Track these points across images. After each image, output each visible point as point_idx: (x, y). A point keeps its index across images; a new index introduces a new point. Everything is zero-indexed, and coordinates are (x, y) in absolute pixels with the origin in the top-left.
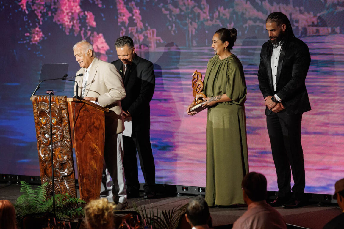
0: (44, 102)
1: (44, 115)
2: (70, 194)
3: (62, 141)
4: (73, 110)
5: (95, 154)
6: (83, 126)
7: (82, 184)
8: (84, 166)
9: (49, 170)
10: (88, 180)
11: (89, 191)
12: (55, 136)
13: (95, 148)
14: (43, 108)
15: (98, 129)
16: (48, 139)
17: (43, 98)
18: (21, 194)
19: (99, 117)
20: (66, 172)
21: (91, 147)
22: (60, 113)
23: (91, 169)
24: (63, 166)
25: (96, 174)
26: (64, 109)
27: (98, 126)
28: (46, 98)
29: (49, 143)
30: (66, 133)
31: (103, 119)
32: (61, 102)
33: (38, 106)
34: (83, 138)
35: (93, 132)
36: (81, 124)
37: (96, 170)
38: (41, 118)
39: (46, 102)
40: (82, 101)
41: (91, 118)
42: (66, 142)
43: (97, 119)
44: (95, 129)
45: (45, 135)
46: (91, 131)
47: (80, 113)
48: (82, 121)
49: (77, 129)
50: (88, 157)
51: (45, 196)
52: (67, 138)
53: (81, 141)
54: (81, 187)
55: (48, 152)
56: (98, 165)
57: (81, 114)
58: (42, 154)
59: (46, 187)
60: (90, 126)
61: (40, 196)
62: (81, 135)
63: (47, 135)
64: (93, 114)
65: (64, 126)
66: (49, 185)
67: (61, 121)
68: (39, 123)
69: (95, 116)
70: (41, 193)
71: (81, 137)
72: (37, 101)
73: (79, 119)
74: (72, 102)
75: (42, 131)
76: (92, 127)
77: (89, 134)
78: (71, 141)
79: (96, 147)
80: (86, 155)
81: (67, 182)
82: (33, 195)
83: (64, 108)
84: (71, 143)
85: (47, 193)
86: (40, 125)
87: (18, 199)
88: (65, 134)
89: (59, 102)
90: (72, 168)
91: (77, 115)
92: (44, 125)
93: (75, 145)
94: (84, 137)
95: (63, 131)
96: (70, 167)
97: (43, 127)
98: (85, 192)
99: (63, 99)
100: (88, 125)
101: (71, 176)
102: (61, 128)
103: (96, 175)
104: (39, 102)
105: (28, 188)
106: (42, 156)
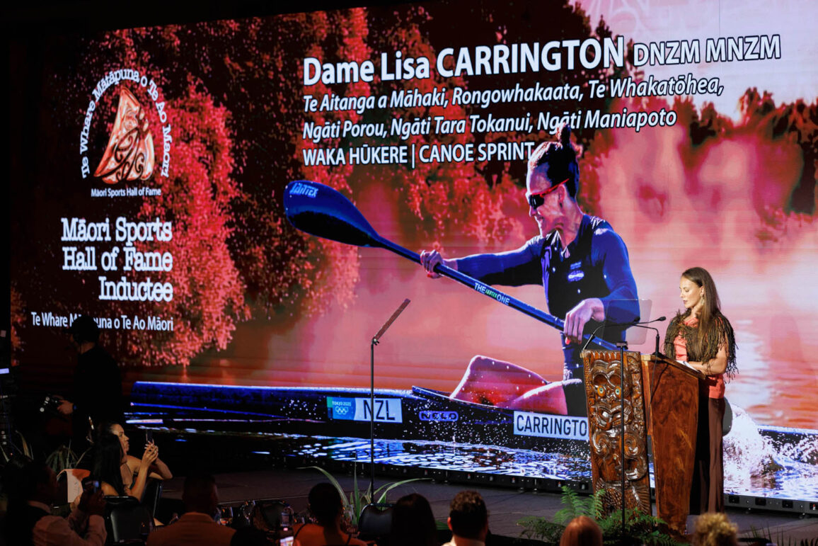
0: (603, 360)
1: (602, 381)
2: (640, 509)
3: (630, 424)
4: (650, 374)
5: (683, 447)
6: (665, 401)
7: (661, 494)
8: (665, 466)
9: (608, 471)
10: (670, 488)
11: (670, 506)
12: (619, 416)
13: (683, 437)
14: (601, 370)
15: (687, 405)
16: (608, 419)
17: (602, 354)
18: (562, 507)
19: (690, 387)
20: (635, 474)
21: (676, 435)
22: (630, 378)
23: (675, 470)
24: (629, 463)
25: (683, 478)
26: (635, 373)
27: (687, 401)
28: (607, 354)
29: (608, 426)
30: (637, 410)
31: (696, 390)
32: (632, 361)
33: (592, 365)
34: (664, 420)
35: (680, 411)
36: (661, 398)
37: (682, 472)
38: (597, 386)
39: (606, 361)
40: (665, 360)
41: (678, 388)
42: (637, 426)
43: (687, 389)
44: (683, 406)
45: (602, 413)
46: (676, 409)
47: (661, 381)
48: (664, 392)
49: (655, 405)
50: (672, 450)
51: (599, 510)
52: (639, 419)
53: (661, 426)
54: (660, 499)
55: (607, 441)
56: (686, 464)
57: (663, 381)
58: (597, 443)
59: (602, 497)
60: (675, 402)
61: (592, 511)
62: (661, 415)
63: (605, 414)
64: (681, 381)
65: (635, 399)
66: (606, 494)
67: (631, 392)
68: (595, 394)
69: (684, 385)
70: (593, 506)
71: (662, 418)
72: (592, 359)
73: (659, 390)
74: (649, 362)
75: (598, 407)
76: (678, 403)
77: (673, 414)
78: (645, 425)
79: (684, 435)
80: (668, 448)
81: (636, 489)
82: (581, 508)
83: (636, 370)
84: (645, 427)
85: (603, 506)
86: (594, 397)
87: (557, 514)
88: (635, 412)
89: (628, 361)
90: (646, 468)
91: (656, 383)
92: (602, 397)
93: (650, 431)
94: (666, 417)
95: (633, 407)
96: (642, 466)
97: (599, 401)
98: (665, 506)
99: (635, 356)
100: (672, 399)
101: (644, 481)
102: (629, 403)
103: (683, 480)
104: (595, 360)
105: (574, 498)
106: (597, 447)
